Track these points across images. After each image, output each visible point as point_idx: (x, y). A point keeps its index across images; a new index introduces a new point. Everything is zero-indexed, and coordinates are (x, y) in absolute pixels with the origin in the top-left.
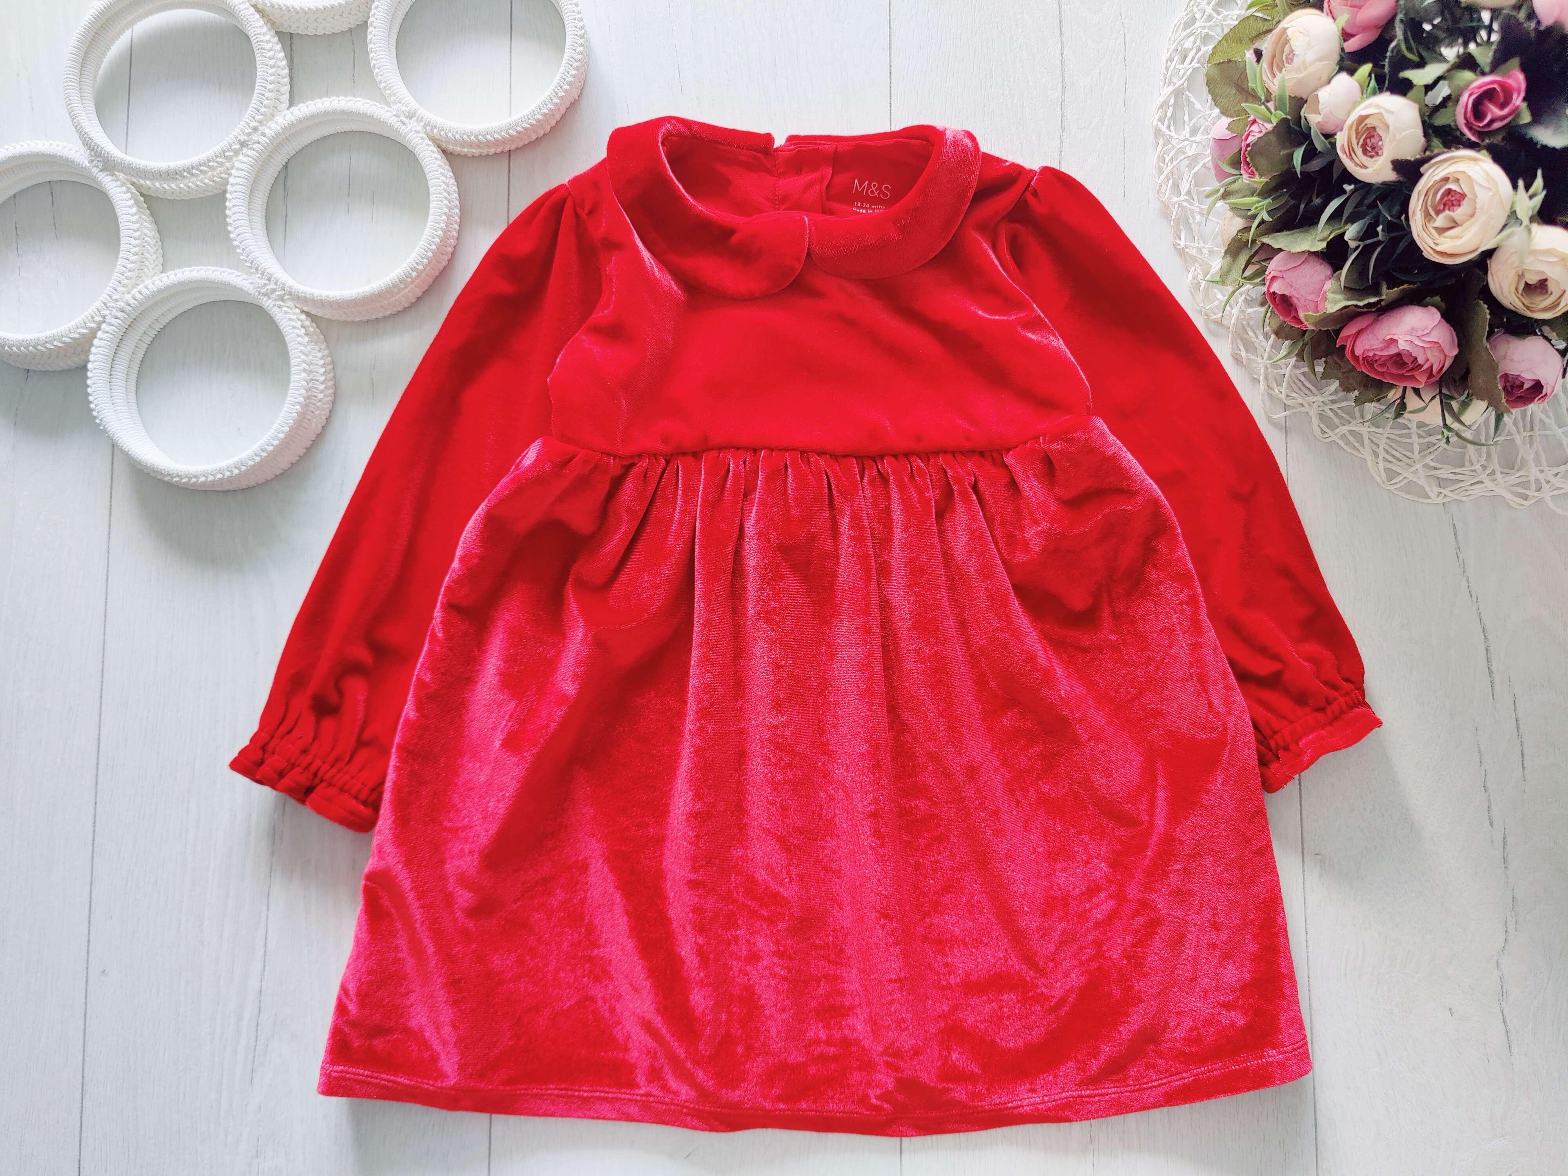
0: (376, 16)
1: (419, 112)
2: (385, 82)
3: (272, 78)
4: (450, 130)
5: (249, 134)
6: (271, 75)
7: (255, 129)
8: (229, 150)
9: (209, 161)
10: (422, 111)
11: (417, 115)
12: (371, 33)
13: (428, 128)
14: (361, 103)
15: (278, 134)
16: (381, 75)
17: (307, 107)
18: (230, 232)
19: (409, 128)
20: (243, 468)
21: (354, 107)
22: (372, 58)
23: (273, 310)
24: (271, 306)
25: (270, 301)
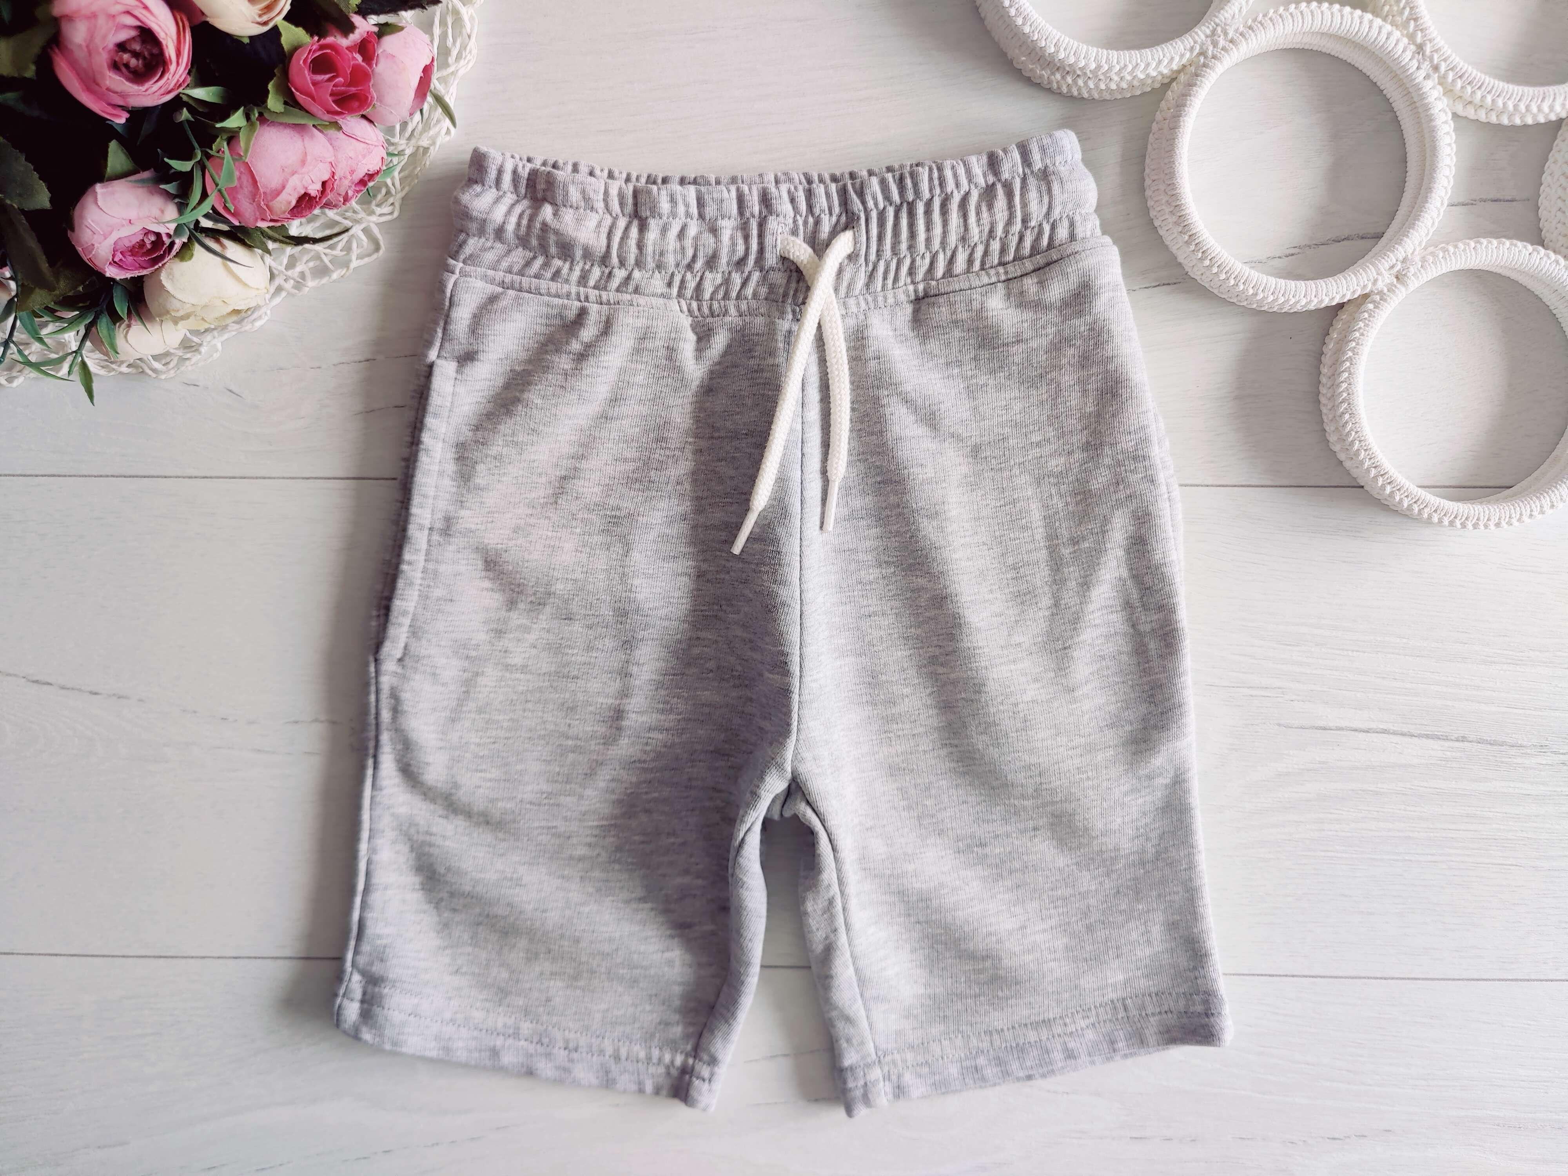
0: (1545, 259)
1: (1403, 289)
2: (1454, 253)
3: (1500, 103)
4: (1367, 325)
5: (1431, 59)
6: (1504, 104)
7: (1436, 68)
8: (1416, 26)
10: (1402, 293)
11: (1398, 286)
12: (1525, 247)
13: (1378, 298)
15: (1422, 96)
16: (1464, 250)
17: (1449, 145)
19: (1384, 272)
22: (1490, 242)
23: (1190, 40)
24: (1196, 37)
25: (1203, 37)
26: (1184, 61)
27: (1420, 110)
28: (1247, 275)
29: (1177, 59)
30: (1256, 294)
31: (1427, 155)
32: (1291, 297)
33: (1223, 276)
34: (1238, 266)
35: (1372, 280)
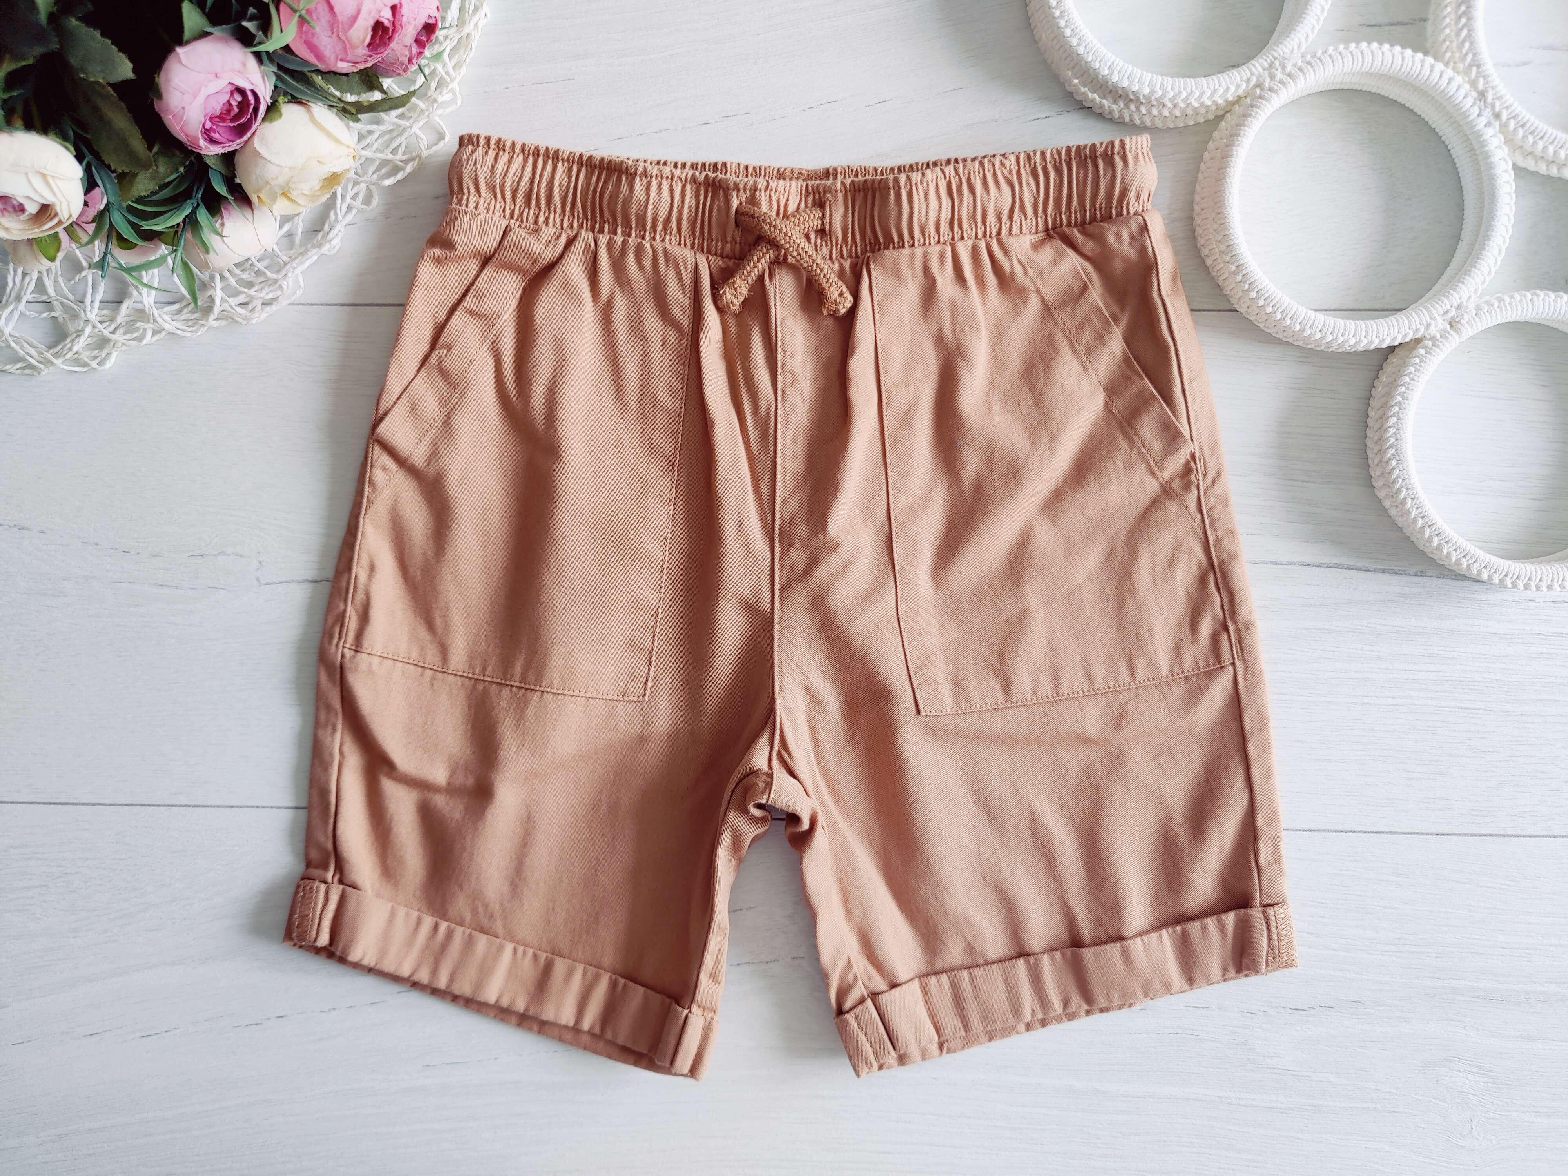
2: (1511, 304)
4: (1418, 370)
5: (1493, 106)
8: (1478, 73)
9: (1471, 43)
10: (1455, 340)
11: (1452, 332)
21: (1489, 254)
22: (1548, 295)
26: (1240, 92)
27: (1480, 158)
28: (1294, 309)
29: (1233, 89)
30: (1304, 330)
31: (1486, 203)
32: (1340, 335)
33: (1269, 310)
35: (1425, 324)
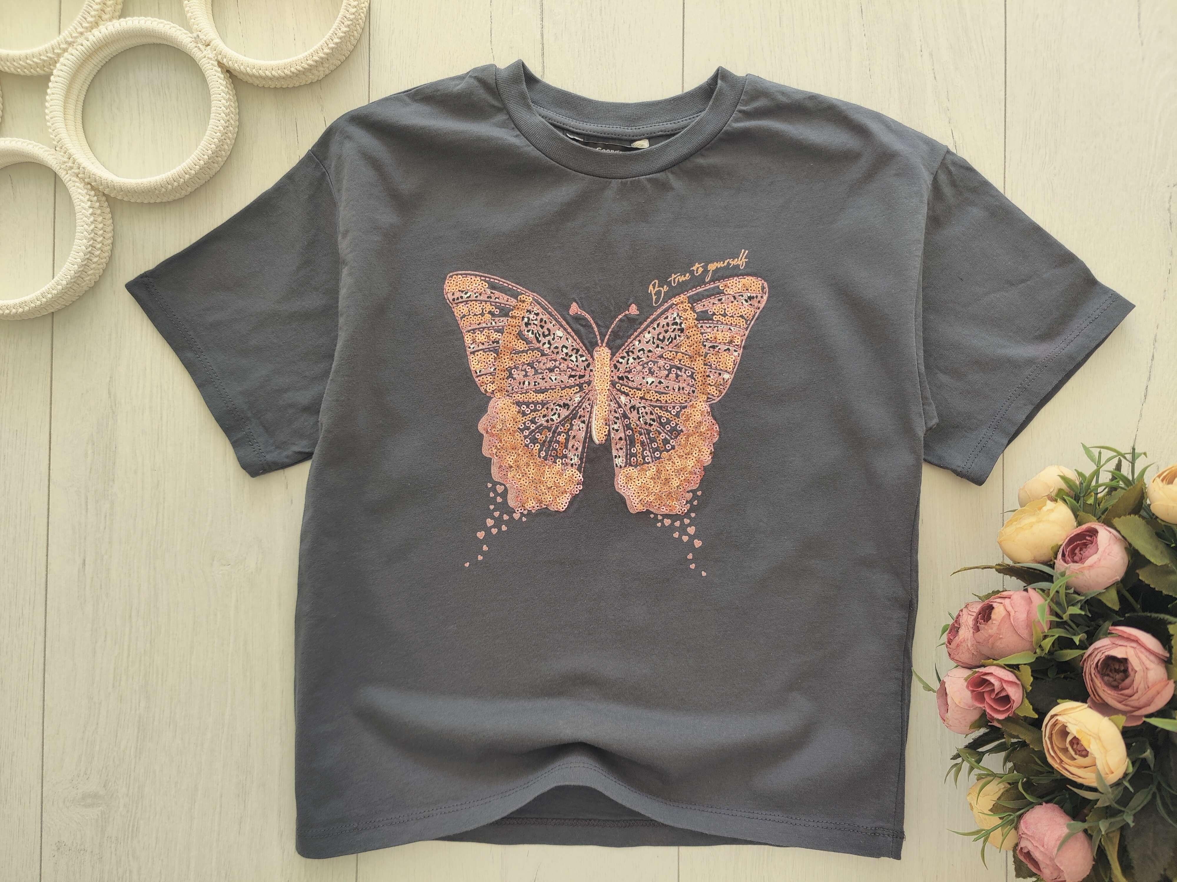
1: (215, 42)
7: (81, 34)
14: (169, 26)
15: (99, 41)
17: (126, 22)
18: (46, 114)
20: (27, 308)
23: (68, 183)
24: (68, 179)
25: (67, 176)
34: (203, 143)
